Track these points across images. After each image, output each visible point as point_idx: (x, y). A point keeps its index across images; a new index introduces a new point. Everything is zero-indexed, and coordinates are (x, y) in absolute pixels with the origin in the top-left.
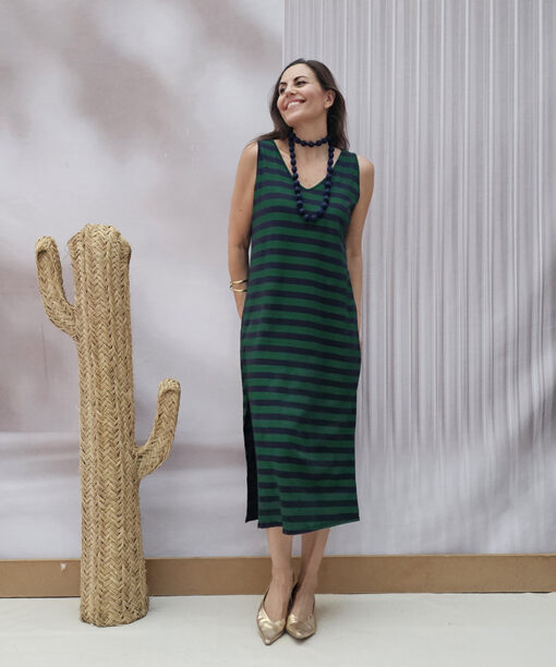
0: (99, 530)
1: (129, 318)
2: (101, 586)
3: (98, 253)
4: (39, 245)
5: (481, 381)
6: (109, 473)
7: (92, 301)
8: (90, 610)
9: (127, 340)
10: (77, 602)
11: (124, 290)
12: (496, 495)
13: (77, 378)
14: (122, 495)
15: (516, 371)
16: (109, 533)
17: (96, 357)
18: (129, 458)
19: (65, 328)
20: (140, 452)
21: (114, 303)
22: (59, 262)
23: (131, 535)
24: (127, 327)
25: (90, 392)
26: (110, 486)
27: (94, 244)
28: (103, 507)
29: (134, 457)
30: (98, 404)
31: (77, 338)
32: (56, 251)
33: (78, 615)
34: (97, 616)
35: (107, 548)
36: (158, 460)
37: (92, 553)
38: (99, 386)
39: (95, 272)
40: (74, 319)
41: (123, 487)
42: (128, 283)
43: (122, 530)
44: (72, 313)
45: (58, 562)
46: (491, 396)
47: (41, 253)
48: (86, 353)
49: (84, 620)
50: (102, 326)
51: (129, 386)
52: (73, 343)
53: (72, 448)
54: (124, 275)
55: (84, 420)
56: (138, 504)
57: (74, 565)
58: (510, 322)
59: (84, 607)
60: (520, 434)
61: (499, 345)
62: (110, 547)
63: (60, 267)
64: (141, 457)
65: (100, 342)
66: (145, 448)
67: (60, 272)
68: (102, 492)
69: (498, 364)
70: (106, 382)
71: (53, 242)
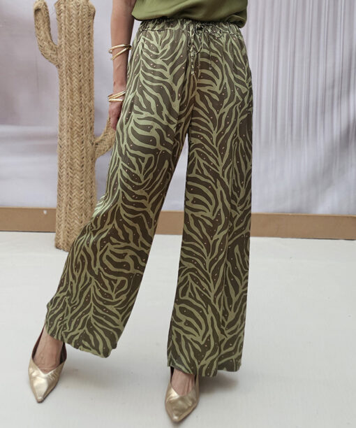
0: (69, 190)
1: (93, 55)
2: (68, 226)
3: (74, 12)
4: (36, 5)
5: (317, 103)
6: (76, 154)
7: (69, 43)
8: (61, 241)
9: (90, 69)
10: (53, 235)
11: (90, 36)
12: (324, 177)
13: (58, 92)
14: (84, 168)
15: (340, 97)
16: (75, 192)
17: (71, 79)
18: (89, 145)
19: (51, 60)
20: (97, 141)
21: (83, 45)
22: (48, 16)
23: (89, 194)
24: (91, 60)
25: (66, 101)
26: (77, 162)
27: (71, 6)
28: (72, 175)
29: (93, 144)
30: (71, 109)
31: (58, 66)
32: (47, 10)
33: (53, 244)
34: (65, 244)
35: (73, 202)
36: (108, 146)
37: (64, 205)
38: (72, 98)
39: (71, 24)
40: (57, 54)
41: (85, 163)
42: (92, 32)
43: (83, 191)
44: (56, 50)
45: (41, 210)
46: (323, 113)
47: (37, 10)
48: (64, 76)
49: (57, 247)
50: (75, 59)
51: (91, 99)
52: (55, 70)
53: (53, 137)
54: (90, 27)
55: (61, 119)
56: (94, 174)
57: (52, 211)
58: (337, 65)
59: (57, 239)
60: (341, 139)
61: (329, 81)
62: (76, 201)
63: (49, 20)
64: (97, 144)
65: (73, 70)
66: (100, 138)
67: (49, 24)
68: (71, 166)
69: (329, 93)
70: (76, 95)
71: (45, 4)
